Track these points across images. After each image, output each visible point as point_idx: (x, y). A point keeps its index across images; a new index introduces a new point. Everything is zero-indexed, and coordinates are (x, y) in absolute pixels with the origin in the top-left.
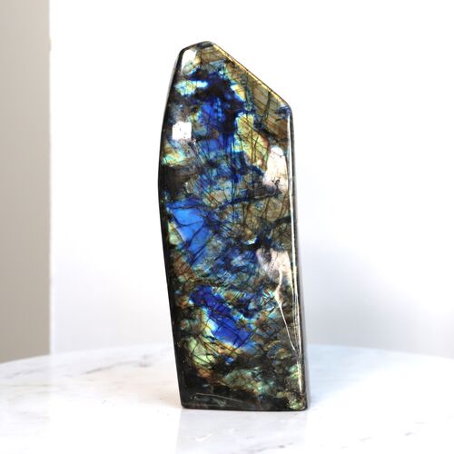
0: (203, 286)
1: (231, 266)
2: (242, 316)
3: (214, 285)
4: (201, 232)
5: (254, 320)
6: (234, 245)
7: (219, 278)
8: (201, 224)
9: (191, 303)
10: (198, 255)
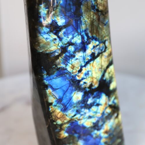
0: (73, 123)
1: (88, 105)
2: (96, 132)
3: (79, 120)
4: (69, 90)
5: (102, 131)
6: (89, 91)
7: (82, 115)
8: (68, 85)
9: (66, 135)
10: (68, 105)
